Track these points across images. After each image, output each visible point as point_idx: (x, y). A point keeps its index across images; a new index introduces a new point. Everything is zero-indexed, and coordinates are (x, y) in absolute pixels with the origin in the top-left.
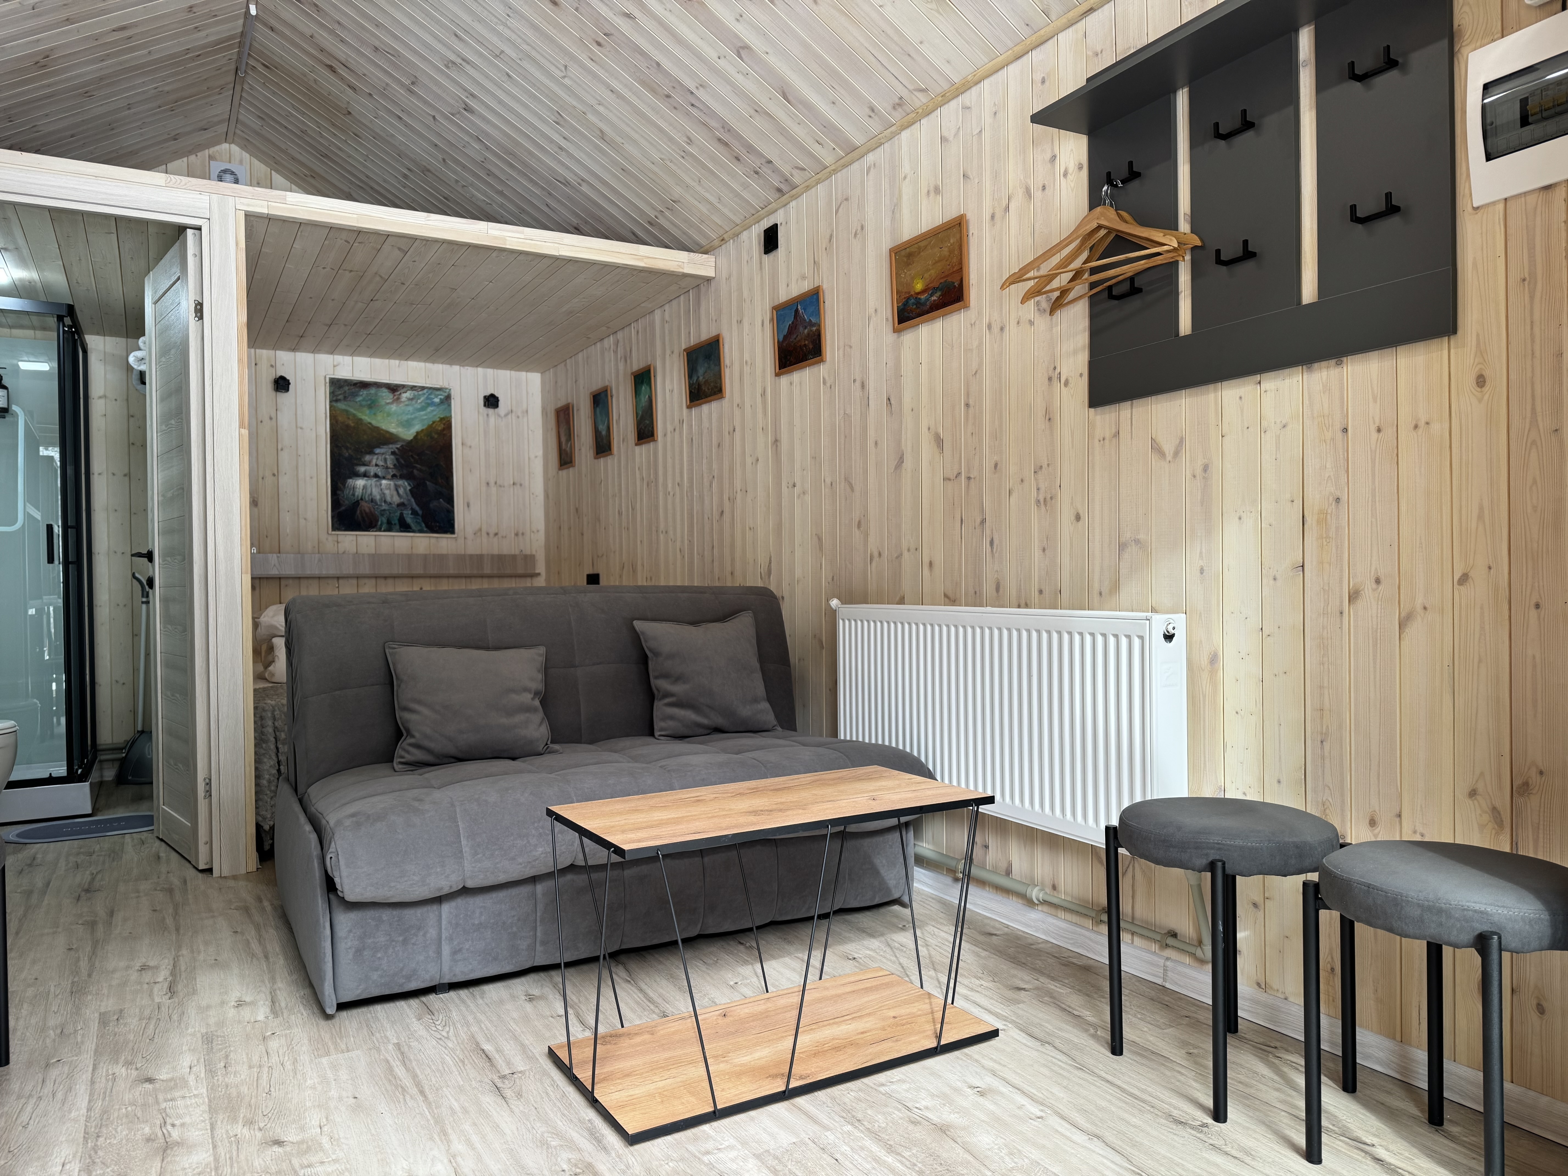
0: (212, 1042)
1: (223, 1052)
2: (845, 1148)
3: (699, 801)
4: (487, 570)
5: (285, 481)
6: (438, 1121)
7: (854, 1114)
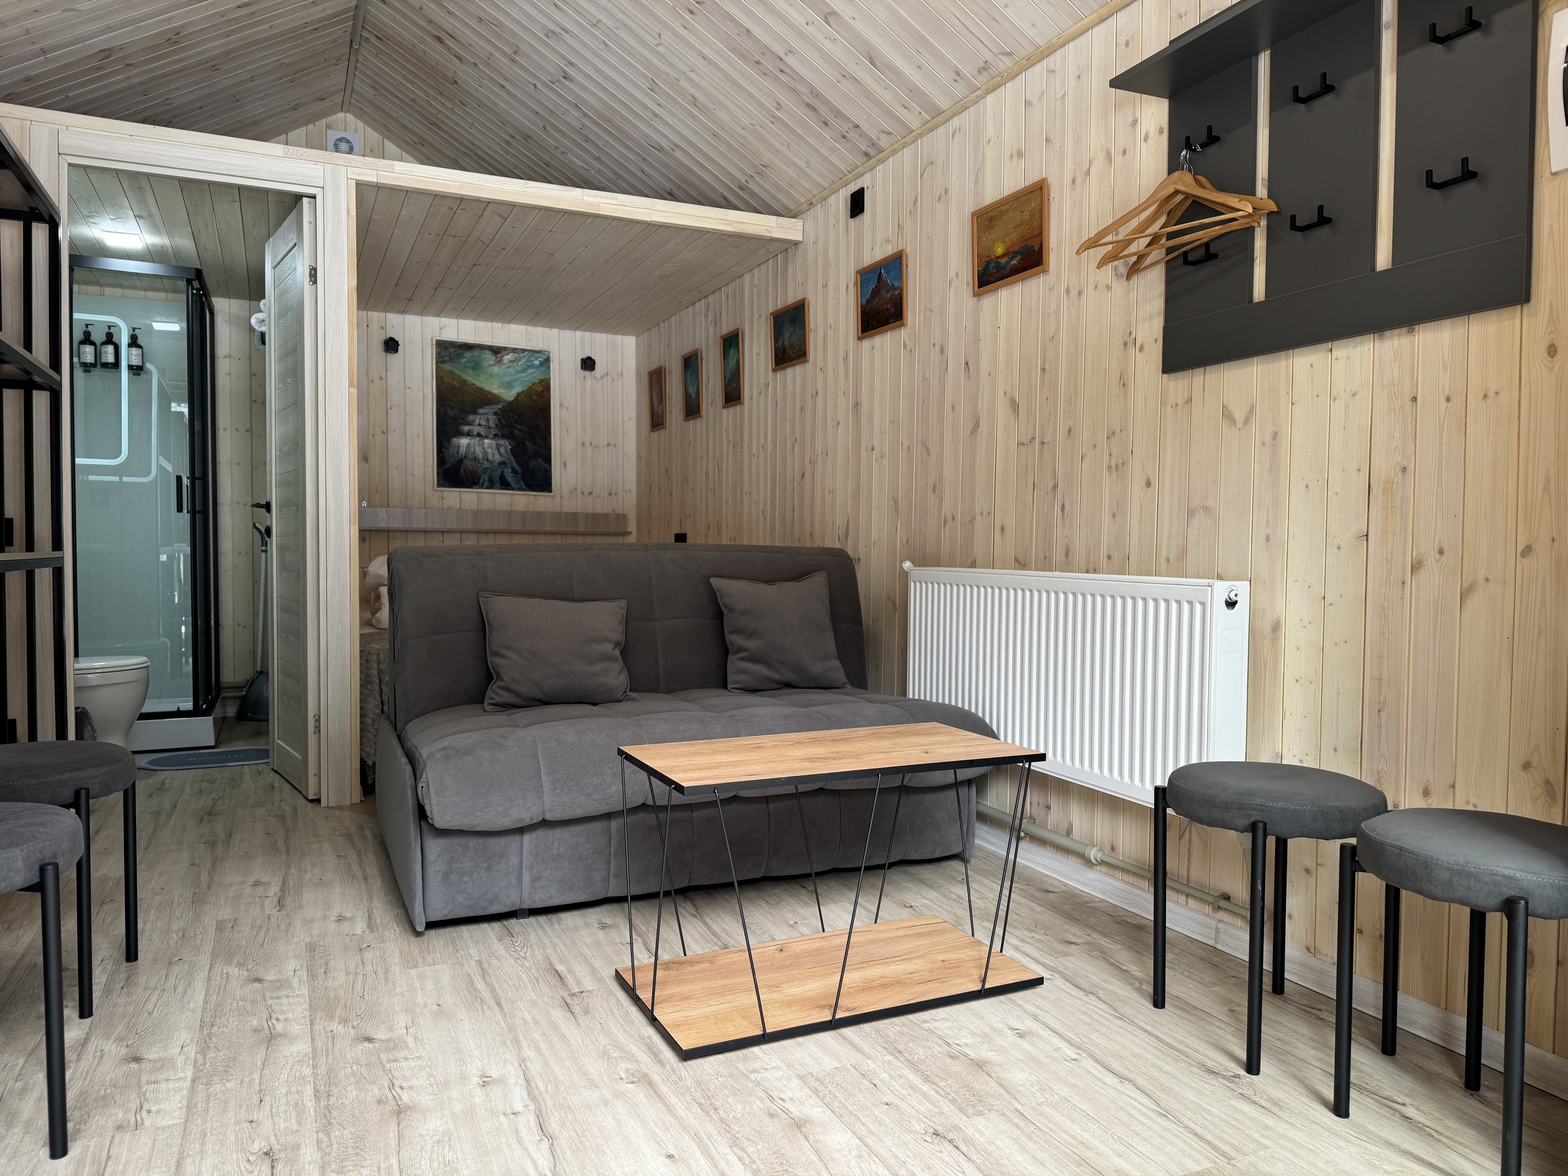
0: (314, 951)
1: (324, 960)
2: (884, 1075)
3: (759, 747)
4: (581, 528)
5: (394, 438)
6: (512, 1029)
7: (896, 1045)
